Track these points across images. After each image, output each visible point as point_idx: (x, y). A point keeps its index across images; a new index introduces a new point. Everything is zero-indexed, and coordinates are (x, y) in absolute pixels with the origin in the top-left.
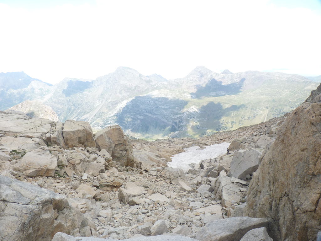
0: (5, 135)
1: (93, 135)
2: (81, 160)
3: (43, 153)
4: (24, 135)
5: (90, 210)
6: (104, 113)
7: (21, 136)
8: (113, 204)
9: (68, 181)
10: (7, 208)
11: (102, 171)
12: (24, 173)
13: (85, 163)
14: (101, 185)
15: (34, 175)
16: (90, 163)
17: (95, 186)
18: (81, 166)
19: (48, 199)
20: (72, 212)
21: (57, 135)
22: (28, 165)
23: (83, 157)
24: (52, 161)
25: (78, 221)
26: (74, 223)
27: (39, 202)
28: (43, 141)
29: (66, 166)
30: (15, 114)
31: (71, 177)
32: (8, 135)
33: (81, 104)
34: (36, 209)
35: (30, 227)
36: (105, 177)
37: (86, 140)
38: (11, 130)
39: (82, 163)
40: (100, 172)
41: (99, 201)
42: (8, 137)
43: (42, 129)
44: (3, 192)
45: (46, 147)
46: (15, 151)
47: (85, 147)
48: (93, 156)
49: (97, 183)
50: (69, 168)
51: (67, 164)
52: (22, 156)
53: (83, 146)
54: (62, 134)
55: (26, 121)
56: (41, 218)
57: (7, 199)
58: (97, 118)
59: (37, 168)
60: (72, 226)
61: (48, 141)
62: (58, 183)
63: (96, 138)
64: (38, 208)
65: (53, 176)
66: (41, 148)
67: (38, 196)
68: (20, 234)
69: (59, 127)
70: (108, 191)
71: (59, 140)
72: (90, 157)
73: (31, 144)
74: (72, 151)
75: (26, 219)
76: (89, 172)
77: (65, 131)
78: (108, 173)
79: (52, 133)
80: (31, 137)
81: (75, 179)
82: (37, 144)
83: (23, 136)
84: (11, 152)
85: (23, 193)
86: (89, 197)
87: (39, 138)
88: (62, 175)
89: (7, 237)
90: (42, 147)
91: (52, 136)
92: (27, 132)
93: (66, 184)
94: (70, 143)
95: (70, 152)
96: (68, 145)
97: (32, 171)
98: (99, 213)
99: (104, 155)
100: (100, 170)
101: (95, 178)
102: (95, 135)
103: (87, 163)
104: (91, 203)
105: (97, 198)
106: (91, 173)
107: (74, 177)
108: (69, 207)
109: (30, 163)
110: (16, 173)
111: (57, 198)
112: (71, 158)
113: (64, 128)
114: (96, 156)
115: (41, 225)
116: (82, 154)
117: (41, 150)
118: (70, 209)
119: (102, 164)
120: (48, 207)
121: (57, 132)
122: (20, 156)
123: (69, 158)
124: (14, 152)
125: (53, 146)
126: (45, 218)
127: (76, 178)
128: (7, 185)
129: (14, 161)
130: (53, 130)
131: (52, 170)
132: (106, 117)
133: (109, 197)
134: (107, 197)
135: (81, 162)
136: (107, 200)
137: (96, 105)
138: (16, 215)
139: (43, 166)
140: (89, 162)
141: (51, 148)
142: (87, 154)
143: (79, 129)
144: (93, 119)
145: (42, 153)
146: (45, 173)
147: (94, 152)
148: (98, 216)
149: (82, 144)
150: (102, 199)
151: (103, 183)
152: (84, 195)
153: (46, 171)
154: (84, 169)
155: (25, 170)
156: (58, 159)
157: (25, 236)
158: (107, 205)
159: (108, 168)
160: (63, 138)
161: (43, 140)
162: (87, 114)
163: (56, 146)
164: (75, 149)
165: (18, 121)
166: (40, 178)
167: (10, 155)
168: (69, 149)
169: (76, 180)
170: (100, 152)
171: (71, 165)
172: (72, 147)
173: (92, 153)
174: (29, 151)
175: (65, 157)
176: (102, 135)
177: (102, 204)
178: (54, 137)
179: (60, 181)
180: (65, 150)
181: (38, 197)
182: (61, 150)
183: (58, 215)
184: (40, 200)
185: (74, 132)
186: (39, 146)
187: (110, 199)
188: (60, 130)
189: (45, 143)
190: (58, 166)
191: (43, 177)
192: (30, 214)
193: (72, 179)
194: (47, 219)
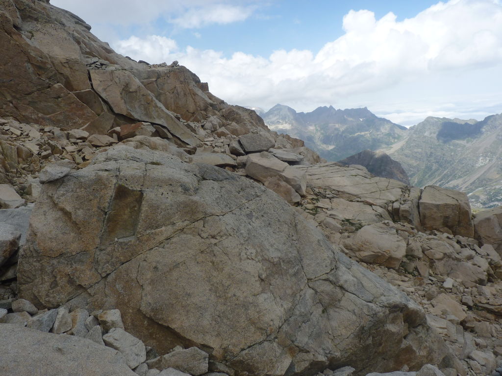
0: (338, 196)
1: (471, 216)
2: (445, 254)
3: (387, 232)
4: (362, 200)
5: (453, 342)
6: (491, 180)
7: (358, 201)
8: (497, 346)
9: (419, 283)
10: (344, 298)
11: (481, 282)
12: (357, 254)
13: (451, 262)
14: (475, 305)
15: (370, 261)
16: (460, 264)
17: (464, 304)
18: (444, 264)
19: (398, 303)
20: (430, 336)
21: (409, 207)
22: (364, 244)
23: (449, 250)
24: (399, 246)
25: (439, 354)
26: (432, 354)
27: (385, 304)
28: (387, 213)
29: (419, 259)
30: (353, 169)
31: (425, 277)
32: (342, 197)
33: (451, 161)
34: (381, 314)
35: (369, 336)
36: (487, 294)
37: (457, 223)
38: (346, 190)
39: (445, 259)
40: (476, 282)
41: (471, 332)
42: (341, 199)
43: (389, 194)
44: (342, 276)
45: (392, 223)
46: (348, 220)
47: (455, 234)
48: (467, 252)
49: (469, 299)
50: (423, 262)
51: (421, 255)
52: (357, 230)
53: (451, 231)
54: (418, 207)
55: (367, 181)
56: (386, 328)
57: (345, 286)
58: (477, 188)
59: (376, 251)
60: (427, 358)
61: (396, 215)
62: (403, 281)
63: (475, 223)
64: (384, 313)
65: (397, 268)
66: (384, 223)
67: (385, 294)
68: (356, 341)
69: (414, 194)
70: (488, 320)
71: (411, 216)
72: (460, 252)
73: (371, 214)
74: (430, 237)
75: (366, 322)
76: (456, 278)
77: (422, 203)
78: (493, 289)
79: (402, 202)
80: (371, 205)
81: (430, 282)
82: (378, 216)
83: (361, 202)
84: (343, 221)
85: (365, 284)
86: (454, 320)
87: (382, 207)
88: (411, 271)
89: (340, 339)
90: (386, 221)
91: (403, 207)
92: (367, 196)
93: (415, 286)
94: (429, 223)
95: (427, 237)
96: (425, 226)
97: (369, 254)
98: (470, 353)
99: (488, 255)
100: (477, 279)
101: (466, 290)
102: (474, 216)
103: (455, 262)
104: (455, 330)
105: (467, 325)
106: (459, 280)
107: (430, 280)
108: (426, 325)
109: (367, 242)
110: (347, 251)
111: (411, 307)
112: (429, 248)
113: (422, 198)
114: (473, 253)
115: (384, 339)
116: (448, 245)
117: (384, 226)
118: (427, 330)
119: (481, 270)
120: (397, 316)
121: (410, 202)
122: (354, 229)
123: (425, 246)
124: (346, 222)
125: (402, 224)
126: (391, 331)
127: (432, 281)
128: (347, 268)
129: (346, 234)
130: (405, 199)
131: (397, 259)
132: (493, 188)
133: (490, 330)
134: (487, 330)
135: (444, 257)
136: (484, 335)
137: (478, 165)
138: (354, 313)
139: (384, 250)
140: (458, 260)
141: (398, 225)
142: (457, 246)
143: (448, 202)
144: (468, 189)
145: (385, 231)
146: (385, 262)
147: (469, 245)
148: (469, 358)
149: (450, 227)
150: (477, 330)
151: (481, 303)
152: (444, 313)
153: (388, 260)
154: (447, 271)
155: (359, 250)
156: (408, 244)
157: (361, 346)
158: (485, 344)
159: (493, 280)
160: (417, 213)
161: (388, 211)
162: (458, 178)
163: (406, 224)
164: (435, 235)
165: (357, 179)
166: (378, 268)
167: (342, 225)
168: (427, 232)
169: (432, 285)
170: (480, 248)
171: (427, 259)
172: (432, 230)
173: (466, 247)
174: (366, 224)
175: (419, 244)
176: (488, 219)
177: (476, 339)
178: (404, 209)
179: (406, 279)
180: (420, 233)
181: (385, 296)
182: (413, 231)
183: (408, 332)
184: (388, 302)
185: (437, 206)
186: (381, 219)
187: (492, 336)
188: (416, 200)
189: (391, 217)
190: (406, 256)
191: (383, 267)
192: (372, 317)
193: (426, 281)
194: (393, 334)
